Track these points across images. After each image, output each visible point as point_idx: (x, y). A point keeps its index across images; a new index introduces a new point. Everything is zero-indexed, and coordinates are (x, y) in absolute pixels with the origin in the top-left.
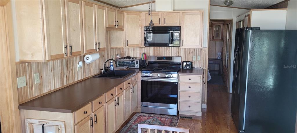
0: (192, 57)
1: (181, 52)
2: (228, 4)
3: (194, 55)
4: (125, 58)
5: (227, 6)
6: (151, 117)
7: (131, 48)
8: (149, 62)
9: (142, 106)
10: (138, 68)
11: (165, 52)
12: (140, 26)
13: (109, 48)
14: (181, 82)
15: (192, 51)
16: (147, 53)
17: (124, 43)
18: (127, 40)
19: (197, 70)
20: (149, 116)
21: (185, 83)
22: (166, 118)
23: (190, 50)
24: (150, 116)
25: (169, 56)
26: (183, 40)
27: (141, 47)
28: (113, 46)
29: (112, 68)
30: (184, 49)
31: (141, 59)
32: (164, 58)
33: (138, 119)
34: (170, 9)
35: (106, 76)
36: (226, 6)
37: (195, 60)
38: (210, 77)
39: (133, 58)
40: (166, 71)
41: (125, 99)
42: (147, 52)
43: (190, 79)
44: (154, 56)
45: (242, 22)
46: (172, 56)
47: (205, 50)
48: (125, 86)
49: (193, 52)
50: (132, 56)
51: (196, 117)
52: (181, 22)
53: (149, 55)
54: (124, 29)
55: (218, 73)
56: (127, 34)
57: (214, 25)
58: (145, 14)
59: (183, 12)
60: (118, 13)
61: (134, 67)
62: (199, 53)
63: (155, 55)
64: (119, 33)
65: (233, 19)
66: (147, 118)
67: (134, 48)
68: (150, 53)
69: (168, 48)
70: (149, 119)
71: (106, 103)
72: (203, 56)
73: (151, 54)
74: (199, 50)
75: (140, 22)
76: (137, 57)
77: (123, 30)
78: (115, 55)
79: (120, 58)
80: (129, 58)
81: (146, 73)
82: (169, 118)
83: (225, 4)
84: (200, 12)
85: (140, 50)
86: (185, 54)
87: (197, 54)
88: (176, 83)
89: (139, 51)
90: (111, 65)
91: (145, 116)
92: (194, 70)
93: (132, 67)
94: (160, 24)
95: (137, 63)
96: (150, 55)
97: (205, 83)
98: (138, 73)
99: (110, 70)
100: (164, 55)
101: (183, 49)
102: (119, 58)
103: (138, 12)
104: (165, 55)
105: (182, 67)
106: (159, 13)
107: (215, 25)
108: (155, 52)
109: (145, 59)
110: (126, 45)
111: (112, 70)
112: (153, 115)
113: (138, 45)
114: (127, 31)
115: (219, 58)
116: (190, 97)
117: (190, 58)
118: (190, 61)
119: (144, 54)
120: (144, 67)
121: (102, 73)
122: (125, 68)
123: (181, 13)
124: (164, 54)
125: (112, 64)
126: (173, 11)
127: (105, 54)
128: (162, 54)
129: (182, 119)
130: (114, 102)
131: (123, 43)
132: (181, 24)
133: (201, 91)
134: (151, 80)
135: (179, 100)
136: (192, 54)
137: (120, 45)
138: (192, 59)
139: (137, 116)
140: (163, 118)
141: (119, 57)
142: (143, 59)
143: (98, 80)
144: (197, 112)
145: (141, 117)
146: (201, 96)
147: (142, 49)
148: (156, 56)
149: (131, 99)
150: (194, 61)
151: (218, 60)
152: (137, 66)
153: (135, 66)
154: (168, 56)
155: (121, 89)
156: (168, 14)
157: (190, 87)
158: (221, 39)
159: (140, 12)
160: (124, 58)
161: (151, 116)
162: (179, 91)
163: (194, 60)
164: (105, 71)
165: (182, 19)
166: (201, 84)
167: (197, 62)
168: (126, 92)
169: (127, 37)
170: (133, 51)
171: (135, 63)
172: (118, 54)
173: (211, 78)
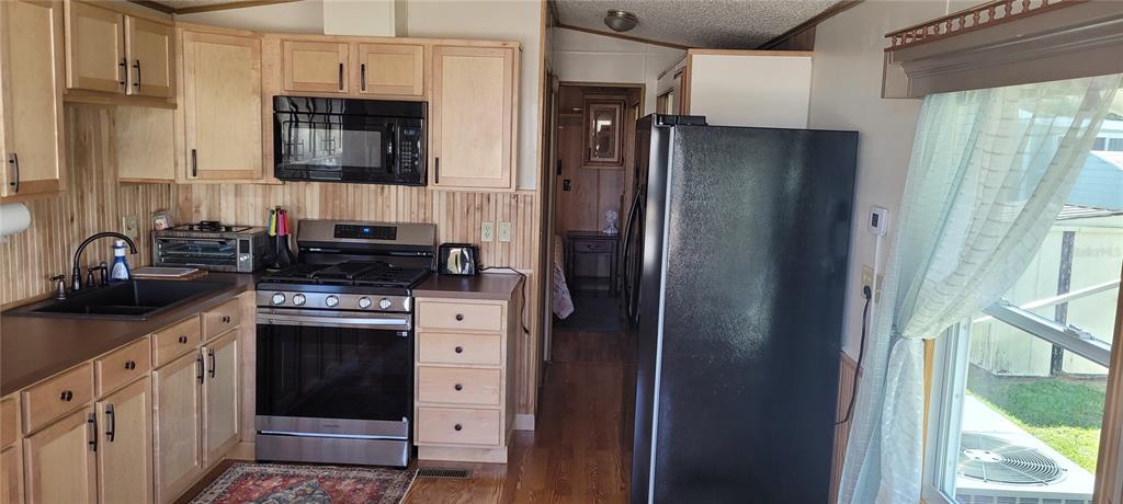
0: (477, 226)
1: (435, 207)
2: (617, 23)
3: (485, 219)
4: (195, 228)
5: (615, 32)
6: (293, 481)
7: (223, 186)
8: (304, 247)
9: (259, 433)
10: (251, 270)
11: (373, 206)
12: (254, 92)
13: (109, 182)
14: (424, 328)
15: (478, 202)
16: (294, 209)
17: (181, 161)
18: (194, 151)
19: (499, 279)
20: (286, 477)
21: (442, 331)
22: (359, 480)
23: (471, 197)
24: (292, 477)
25: (386, 220)
26: (437, 159)
27: (262, 182)
28: (127, 173)
29: (122, 272)
30: (448, 193)
31: (266, 233)
32: (367, 230)
33: (231, 493)
34: (385, 29)
35: (80, 311)
36: (612, 31)
37: (490, 239)
38: (571, 303)
39: (228, 229)
40: (361, 285)
41: (157, 408)
42: (295, 202)
43: (459, 318)
44: (326, 220)
45: (670, 97)
46: (401, 220)
47: (528, 199)
48: (157, 352)
49: (481, 208)
50: (227, 217)
51: (486, 466)
52: (430, 86)
53: (302, 217)
54: (179, 101)
55: (607, 288)
56: (192, 122)
57: (592, 106)
58: (278, 41)
59: (440, 46)
60: (137, 28)
61: (228, 268)
62: (507, 211)
63: (329, 217)
64: (157, 117)
65: (644, 85)
66: (275, 484)
67: (236, 185)
68: (309, 209)
69: (382, 189)
70: (283, 486)
71: (29, 436)
72: (520, 225)
73: (313, 212)
74: (507, 200)
75: (255, 75)
76: (251, 224)
77: (175, 106)
78: (147, 212)
79: (170, 229)
80: (213, 226)
81: (280, 291)
82: (370, 480)
83: (608, 22)
84: (504, 46)
85: (264, 197)
86: (451, 214)
87: (499, 215)
88: (405, 334)
89: (259, 200)
90: (117, 259)
91: (270, 477)
92: (484, 281)
93: (220, 267)
94: (341, 89)
95: (245, 250)
96: (309, 217)
97: (527, 331)
98: (244, 289)
99: (108, 279)
100: (365, 219)
101: (444, 196)
102: (164, 226)
103: (248, 33)
104: (372, 219)
105: (435, 268)
106: (336, 42)
107: (597, 106)
108: (330, 205)
109: (281, 233)
110: (190, 172)
111: (119, 280)
112: (304, 471)
113: (248, 175)
114: (191, 113)
115: (609, 232)
116: (458, 388)
117: (471, 229)
118: (471, 241)
119: (280, 211)
120: (278, 266)
121: (57, 293)
122: (188, 272)
123: (431, 48)
124: (365, 212)
125: (120, 253)
126: (397, 36)
127: (82, 211)
128: (358, 212)
129: (425, 482)
130: (85, 427)
131: (176, 164)
132: (430, 92)
133: (504, 364)
134: (297, 324)
135: (416, 404)
136: (478, 215)
137: (161, 171)
138: (477, 235)
139: (233, 478)
140: (344, 479)
141: (162, 223)
142: (273, 233)
143: (38, 326)
144: (489, 450)
145: (251, 483)
146: (504, 383)
147: (273, 192)
148: (333, 221)
149: (200, 407)
150: (488, 243)
151: (607, 237)
152: (245, 260)
153: (235, 264)
154: (383, 222)
155: (131, 366)
156: (377, 46)
157: (459, 350)
158: (616, 159)
159: (258, 33)
160: (187, 228)
161: (297, 472)
162: (416, 364)
163: (486, 238)
164: (77, 285)
165: (432, 74)
166: (505, 335)
167: (499, 246)
168: (164, 377)
169: (192, 135)
170: (231, 198)
171: (234, 250)
172: (159, 212)
173: (571, 310)
